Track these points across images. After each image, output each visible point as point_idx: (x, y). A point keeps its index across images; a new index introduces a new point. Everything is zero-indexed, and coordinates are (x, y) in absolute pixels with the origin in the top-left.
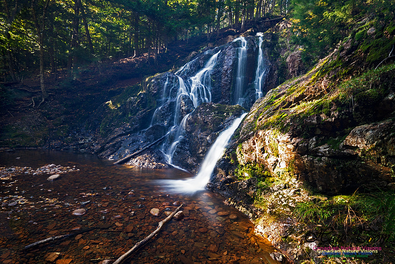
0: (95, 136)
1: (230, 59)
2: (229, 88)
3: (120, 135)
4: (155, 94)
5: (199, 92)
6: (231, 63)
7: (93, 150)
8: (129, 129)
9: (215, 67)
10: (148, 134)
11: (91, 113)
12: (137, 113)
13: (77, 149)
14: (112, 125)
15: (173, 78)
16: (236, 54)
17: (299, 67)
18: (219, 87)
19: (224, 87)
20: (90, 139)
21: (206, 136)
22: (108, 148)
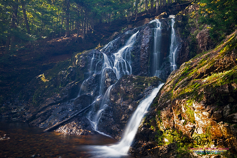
0: (27, 106)
1: (147, 37)
2: (147, 62)
3: (51, 105)
4: (83, 68)
5: (121, 66)
6: (148, 41)
7: (25, 119)
8: (59, 99)
9: (135, 45)
10: (77, 103)
11: (25, 85)
12: (66, 84)
13: (9, 118)
14: (44, 96)
15: (98, 54)
16: (152, 33)
17: (208, 43)
18: (138, 61)
19: (143, 61)
20: (23, 108)
21: (128, 104)
22: (39, 116)
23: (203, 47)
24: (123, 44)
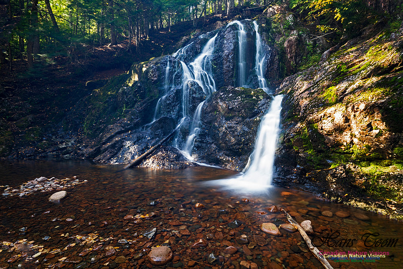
0: (78, 138)
1: (231, 42)
2: (232, 75)
3: (119, 133)
4: (156, 82)
6: (233, 47)
7: (83, 155)
8: (128, 125)
9: (215, 52)
10: (156, 128)
11: (68, 111)
12: (134, 104)
13: (58, 156)
14: (101, 123)
15: (175, 62)
16: (236, 36)
17: (296, 52)
18: (221, 73)
19: (226, 74)
20: (73, 142)
21: (236, 124)
22: (106, 150)
23: (291, 58)
24: (199, 51)
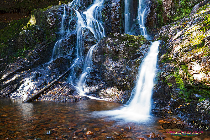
2: (119, 23)
3: (19, 71)
4: (53, 27)
8: (28, 64)
9: (104, 3)
14: (1, 62)
15: (70, 11)
17: (171, 6)
18: (110, 22)
19: (114, 22)
21: (121, 64)
22: (6, 85)
23: (167, 10)
24: (91, 2)
